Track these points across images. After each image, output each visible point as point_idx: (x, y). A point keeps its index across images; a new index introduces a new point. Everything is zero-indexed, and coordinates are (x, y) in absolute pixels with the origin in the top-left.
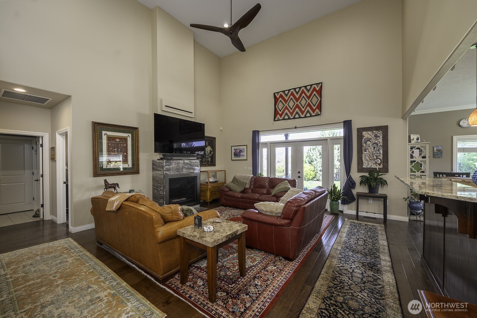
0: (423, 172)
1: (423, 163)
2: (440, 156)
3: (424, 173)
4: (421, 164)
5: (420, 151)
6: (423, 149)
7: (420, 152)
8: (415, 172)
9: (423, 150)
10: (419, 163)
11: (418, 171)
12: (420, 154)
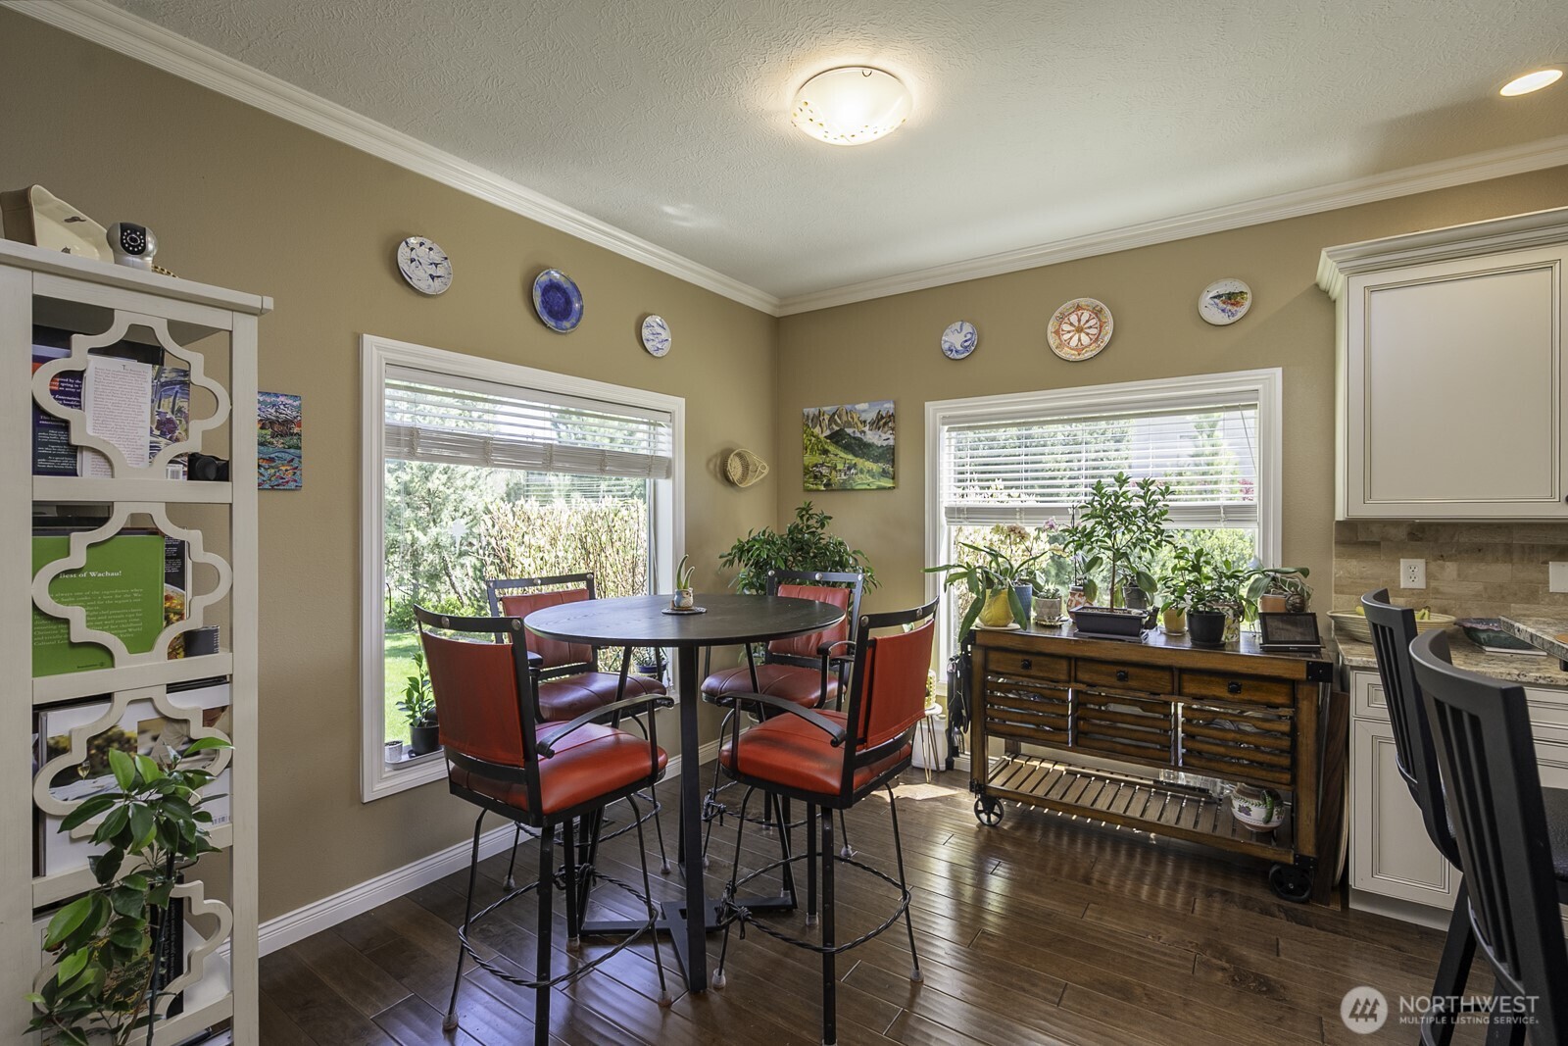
0: (193, 643)
1: (193, 538)
2: (289, 476)
3: (211, 649)
4: (177, 553)
5: (161, 388)
6: (194, 358)
7: (166, 405)
8: (103, 655)
9: (197, 377)
10: (155, 532)
11: (141, 643)
12: (166, 428)
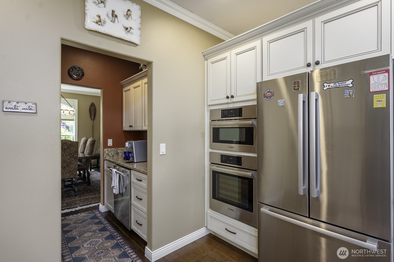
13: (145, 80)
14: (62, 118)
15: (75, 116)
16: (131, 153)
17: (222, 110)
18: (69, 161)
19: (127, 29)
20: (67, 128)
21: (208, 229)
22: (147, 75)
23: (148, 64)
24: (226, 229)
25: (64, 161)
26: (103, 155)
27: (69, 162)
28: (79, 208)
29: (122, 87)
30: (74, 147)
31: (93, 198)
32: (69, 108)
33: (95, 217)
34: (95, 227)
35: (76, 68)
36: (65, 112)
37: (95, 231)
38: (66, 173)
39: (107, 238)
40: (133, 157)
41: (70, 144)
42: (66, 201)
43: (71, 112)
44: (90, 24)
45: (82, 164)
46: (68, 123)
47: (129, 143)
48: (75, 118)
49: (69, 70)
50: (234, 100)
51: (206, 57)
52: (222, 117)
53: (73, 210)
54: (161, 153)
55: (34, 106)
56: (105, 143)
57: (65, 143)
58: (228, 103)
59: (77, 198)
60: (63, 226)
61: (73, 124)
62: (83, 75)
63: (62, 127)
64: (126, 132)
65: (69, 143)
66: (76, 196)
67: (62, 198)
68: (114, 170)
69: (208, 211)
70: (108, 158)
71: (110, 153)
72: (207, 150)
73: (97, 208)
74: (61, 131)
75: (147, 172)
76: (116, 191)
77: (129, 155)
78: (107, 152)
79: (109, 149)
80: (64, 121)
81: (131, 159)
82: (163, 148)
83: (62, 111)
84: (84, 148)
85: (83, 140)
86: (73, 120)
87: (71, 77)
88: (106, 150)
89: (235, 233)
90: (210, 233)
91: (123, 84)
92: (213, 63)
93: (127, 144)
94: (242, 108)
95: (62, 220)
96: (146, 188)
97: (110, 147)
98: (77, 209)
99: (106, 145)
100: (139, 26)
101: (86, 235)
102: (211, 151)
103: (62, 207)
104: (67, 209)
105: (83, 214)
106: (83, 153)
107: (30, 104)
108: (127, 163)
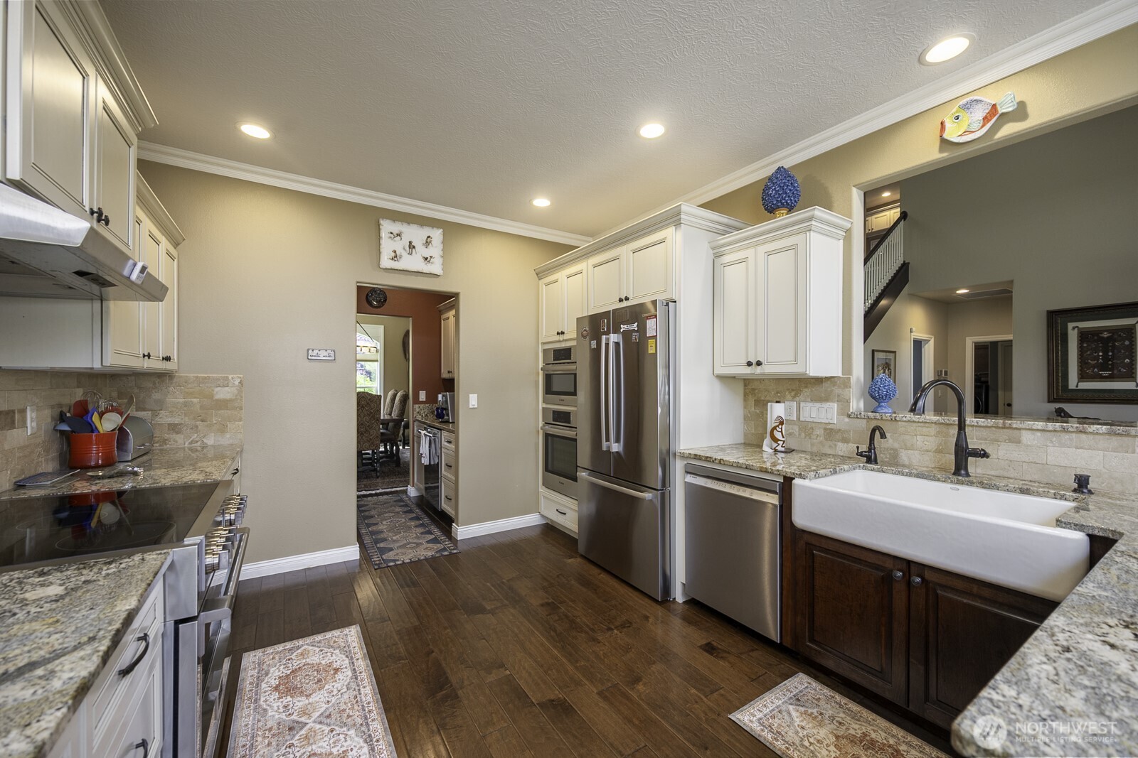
13: (453, 312)
14: (358, 358)
15: (379, 354)
16: (446, 409)
17: (554, 351)
18: (368, 424)
19: (426, 259)
20: (369, 374)
21: (543, 516)
22: (454, 305)
23: (455, 296)
24: (557, 510)
25: (362, 424)
26: (413, 413)
27: (369, 426)
28: (381, 491)
29: (440, 312)
30: (376, 402)
31: (401, 481)
32: (370, 343)
33: (401, 500)
34: (398, 509)
35: (376, 291)
36: (363, 349)
37: (398, 513)
38: (365, 442)
39: (411, 519)
40: (448, 415)
41: (370, 399)
42: (364, 483)
43: (372, 349)
44: (386, 262)
45: (388, 432)
46: (369, 366)
47: (443, 396)
48: (380, 356)
49: (367, 295)
50: (566, 337)
51: (540, 274)
52: (554, 360)
53: (374, 492)
54: (471, 406)
55: (333, 352)
56: (416, 395)
57: (363, 397)
58: (559, 341)
59: (379, 480)
60: (359, 506)
61: (376, 368)
62: (385, 301)
63: (358, 372)
64: (445, 380)
65: (369, 397)
66: (378, 477)
67: (358, 479)
68: (423, 432)
69: (542, 490)
70: (419, 418)
71: (422, 412)
72: (541, 405)
73: (405, 492)
74: (357, 380)
75: (454, 432)
76: (425, 461)
77: (442, 411)
78: (418, 410)
79: (422, 406)
80: (363, 363)
81: (446, 417)
82: (473, 400)
83: (358, 349)
84: (392, 408)
85: (390, 394)
86: (377, 361)
87: (370, 304)
88: (416, 406)
89: (565, 514)
90: (547, 524)
91: (441, 308)
92: (547, 285)
93: (440, 397)
94: (570, 349)
95: (358, 501)
96: (454, 450)
97: (422, 402)
98: (378, 491)
99: (416, 401)
100: (441, 253)
101: (387, 515)
102: (545, 406)
103: (358, 488)
104: (366, 491)
105: (385, 497)
106: (390, 414)
107: (329, 351)
108: (441, 422)
